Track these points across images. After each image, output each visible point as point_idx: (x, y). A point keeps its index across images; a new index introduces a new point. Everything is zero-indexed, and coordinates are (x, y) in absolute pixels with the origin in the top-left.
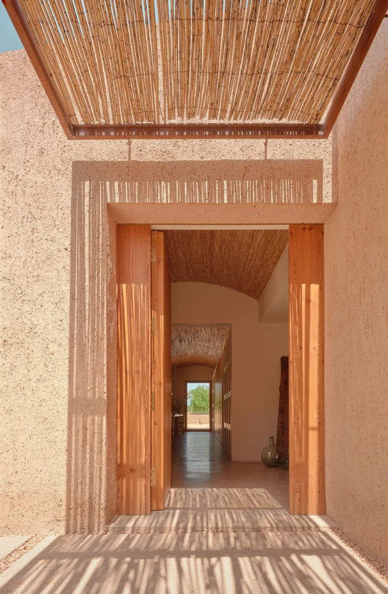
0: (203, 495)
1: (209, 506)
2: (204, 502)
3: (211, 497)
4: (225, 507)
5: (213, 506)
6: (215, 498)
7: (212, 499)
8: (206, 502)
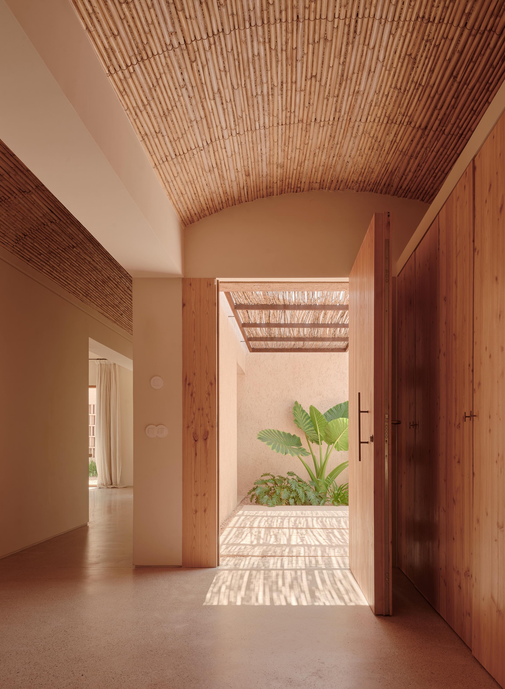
0: (314, 588)
1: (304, 572)
2: (310, 577)
3: (301, 584)
4: (285, 571)
5: (299, 573)
6: (295, 583)
7: (299, 580)
8: (307, 577)
